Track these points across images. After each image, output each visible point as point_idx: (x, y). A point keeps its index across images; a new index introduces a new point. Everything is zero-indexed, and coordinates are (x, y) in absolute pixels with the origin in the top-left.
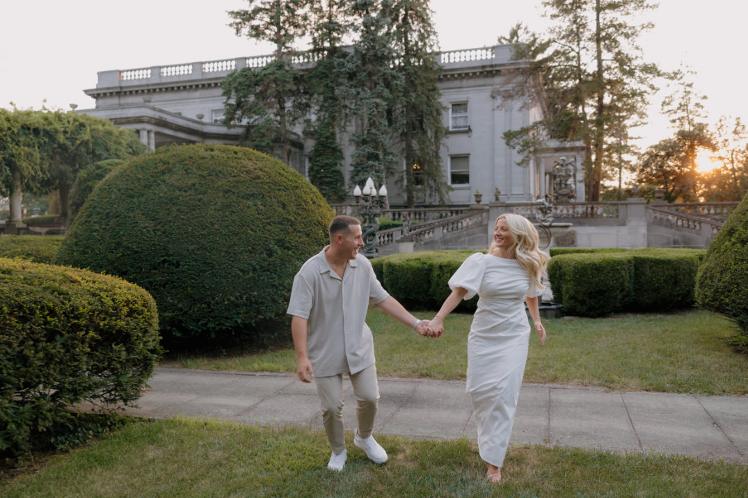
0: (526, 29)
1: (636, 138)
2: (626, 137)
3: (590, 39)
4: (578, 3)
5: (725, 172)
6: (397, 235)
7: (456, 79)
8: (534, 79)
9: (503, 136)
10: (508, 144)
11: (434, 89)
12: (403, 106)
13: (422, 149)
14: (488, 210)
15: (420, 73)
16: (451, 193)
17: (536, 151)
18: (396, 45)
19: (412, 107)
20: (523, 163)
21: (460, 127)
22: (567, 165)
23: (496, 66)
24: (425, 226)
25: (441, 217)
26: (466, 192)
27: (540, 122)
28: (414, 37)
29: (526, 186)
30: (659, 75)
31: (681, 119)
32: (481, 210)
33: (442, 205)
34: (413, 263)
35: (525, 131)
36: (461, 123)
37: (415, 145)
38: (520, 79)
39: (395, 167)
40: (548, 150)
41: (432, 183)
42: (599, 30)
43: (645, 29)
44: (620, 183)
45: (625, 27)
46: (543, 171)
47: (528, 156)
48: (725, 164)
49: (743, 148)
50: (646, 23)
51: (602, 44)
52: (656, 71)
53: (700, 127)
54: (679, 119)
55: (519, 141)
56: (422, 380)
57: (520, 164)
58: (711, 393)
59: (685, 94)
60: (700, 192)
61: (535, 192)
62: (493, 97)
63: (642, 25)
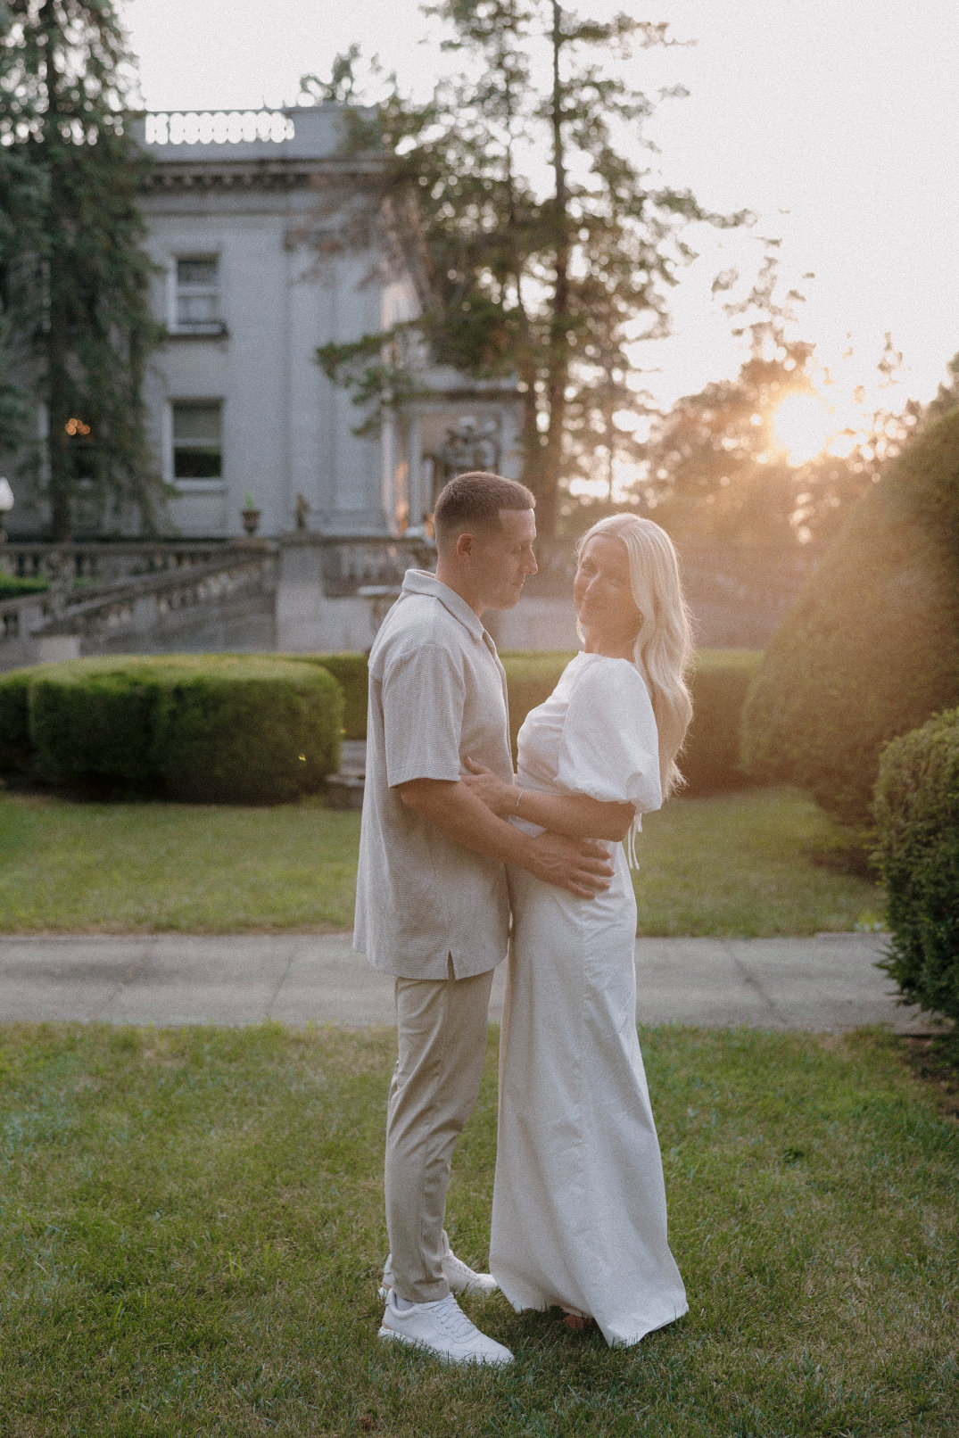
0: (373, 59)
1: (649, 372)
2: (624, 365)
3: (538, 114)
4: (507, 18)
5: (859, 468)
6: (31, 617)
7: (188, 189)
8: (395, 206)
9: (315, 356)
10: (330, 374)
11: (129, 215)
12: (42, 258)
13: (94, 381)
14: (276, 555)
15: (89, 166)
16: (172, 504)
17: (397, 401)
18: (23, 81)
19: (65, 262)
20: (369, 430)
21: (198, 323)
23: (295, 161)
24: (107, 593)
25: (152, 568)
26: (212, 504)
27: (412, 324)
28: (72, 64)
29: (373, 488)
30: (700, 216)
31: (757, 328)
32: (258, 554)
33: (149, 536)
34: (108, 684)
35: (370, 345)
36: (201, 310)
37: (74, 368)
38: (360, 201)
39: (18, 426)
40: (428, 395)
41: (120, 474)
42: (560, 91)
43: (668, 100)
44: (610, 488)
45: (622, 90)
46: (416, 449)
47: (379, 414)
48: (859, 446)
49: (900, 408)
50: (671, 86)
51: (567, 128)
52: (693, 208)
53: (800, 353)
54: (753, 327)
55: (356, 370)
56: (161, 936)
57: (359, 432)
58: (751, 935)
59: (764, 264)
60: (799, 515)
61: (394, 505)
62: (288, 247)
63: (663, 91)
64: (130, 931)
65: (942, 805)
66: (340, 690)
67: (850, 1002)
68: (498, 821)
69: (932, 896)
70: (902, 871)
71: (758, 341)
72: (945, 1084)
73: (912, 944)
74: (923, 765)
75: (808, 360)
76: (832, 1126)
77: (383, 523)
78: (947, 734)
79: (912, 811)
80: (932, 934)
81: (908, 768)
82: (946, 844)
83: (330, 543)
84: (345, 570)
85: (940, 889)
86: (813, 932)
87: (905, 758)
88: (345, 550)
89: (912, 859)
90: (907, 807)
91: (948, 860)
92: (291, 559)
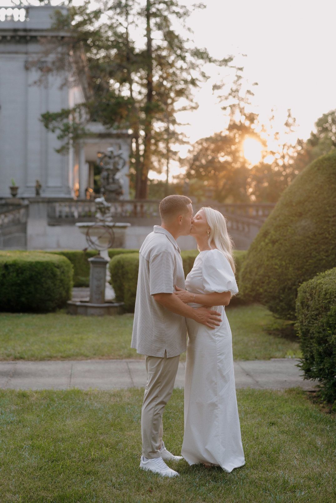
1: (184, 125)
2: (174, 122)
3: (139, 14)
5: (276, 169)
9: (41, 118)
10: (47, 126)
14: (27, 207)
17: (75, 138)
20: (62, 151)
22: (115, 157)
23: (30, 30)
27: (82, 105)
29: (64, 177)
30: (210, 60)
31: (233, 107)
32: (18, 206)
35: (65, 113)
38: (61, 50)
40: (90, 136)
42: (150, 4)
43: (197, 10)
44: (168, 176)
45: (177, 5)
46: (83, 158)
47: (68, 144)
48: (277, 159)
49: (294, 143)
50: (198, 3)
51: (153, 21)
52: (207, 57)
53: (251, 118)
54: (230, 106)
55: (59, 124)
56: (17, 362)
57: (58, 151)
58: (247, 359)
59: (236, 78)
60: (251, 190)
61: (74, 184)
62: (27, 68)
63: (194, 5)
64: (5, 359)
65: (321, 305)
66: (72, 266)
67: (286, 381)
68: (185, 305)
69: (317, 337)
70: (307, 329)
71: (233, 113)
72: (321, 405)
73: (310, 355)
74: (314, 291)
75: (255, 121)
76: (284, 416)
77: (69, 192)
78: (322, 281)
79: (310, 308)
80: (317, 350)
81: (309, 293)
82: (322, 319)
83: (50, 201)
84: (57, 214)
85: (320, 334)
86: (270, 358)
87: (307, 289)
88: (57, 205)
89: (310, 325)
90: (308, 306)
91: (323, 324)
92: (34, 209)
